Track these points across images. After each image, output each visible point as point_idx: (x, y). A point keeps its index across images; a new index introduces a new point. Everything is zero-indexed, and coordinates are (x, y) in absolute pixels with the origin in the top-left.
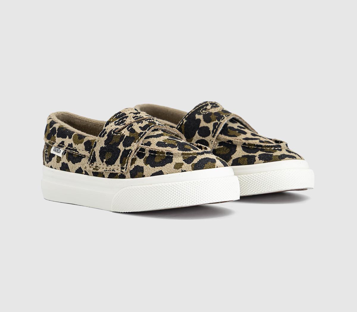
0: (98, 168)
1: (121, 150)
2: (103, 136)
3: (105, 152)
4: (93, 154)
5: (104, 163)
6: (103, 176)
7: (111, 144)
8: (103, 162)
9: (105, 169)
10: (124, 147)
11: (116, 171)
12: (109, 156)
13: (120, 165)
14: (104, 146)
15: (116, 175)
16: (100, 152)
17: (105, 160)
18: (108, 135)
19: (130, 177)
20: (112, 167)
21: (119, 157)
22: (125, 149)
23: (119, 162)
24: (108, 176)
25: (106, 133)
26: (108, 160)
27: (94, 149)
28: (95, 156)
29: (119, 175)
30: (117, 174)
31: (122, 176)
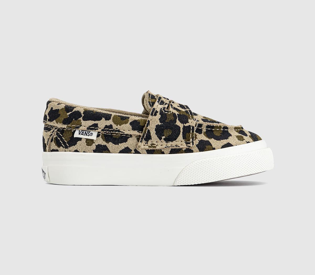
0: (155, 146)
1: (180, 126)
2: (155, 115)
3: (163, 130)
4: (146, 133)
5: (162, 140)
6: (163, 153)
7: (167, 122)
8: (160, 139)
9: (164, 146)
10: (182, 124)
11: (181, 147)
12: (168, 133)
13: (183, 140)
14: (160, 124)
15: (180, 151)
16: (156, 130)
17: (163, 137)
18: (160, 114)
19: (198, 150)
20: (174, 143)
21: (181, 133)
22: (184, 126)
23: (182, 138)
24: (169, 152)
25: (157, 112)
26: (168, 136)
27: (148, 128)
28: (150, 134)
29: (184, 150)
30: (181, 149)
31: (189, 151)
